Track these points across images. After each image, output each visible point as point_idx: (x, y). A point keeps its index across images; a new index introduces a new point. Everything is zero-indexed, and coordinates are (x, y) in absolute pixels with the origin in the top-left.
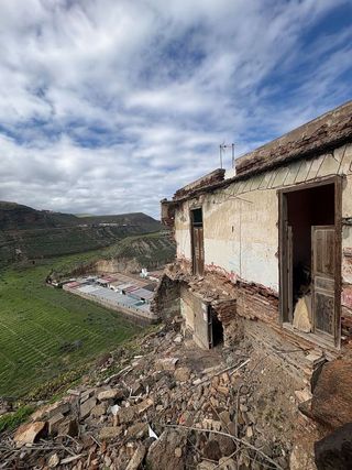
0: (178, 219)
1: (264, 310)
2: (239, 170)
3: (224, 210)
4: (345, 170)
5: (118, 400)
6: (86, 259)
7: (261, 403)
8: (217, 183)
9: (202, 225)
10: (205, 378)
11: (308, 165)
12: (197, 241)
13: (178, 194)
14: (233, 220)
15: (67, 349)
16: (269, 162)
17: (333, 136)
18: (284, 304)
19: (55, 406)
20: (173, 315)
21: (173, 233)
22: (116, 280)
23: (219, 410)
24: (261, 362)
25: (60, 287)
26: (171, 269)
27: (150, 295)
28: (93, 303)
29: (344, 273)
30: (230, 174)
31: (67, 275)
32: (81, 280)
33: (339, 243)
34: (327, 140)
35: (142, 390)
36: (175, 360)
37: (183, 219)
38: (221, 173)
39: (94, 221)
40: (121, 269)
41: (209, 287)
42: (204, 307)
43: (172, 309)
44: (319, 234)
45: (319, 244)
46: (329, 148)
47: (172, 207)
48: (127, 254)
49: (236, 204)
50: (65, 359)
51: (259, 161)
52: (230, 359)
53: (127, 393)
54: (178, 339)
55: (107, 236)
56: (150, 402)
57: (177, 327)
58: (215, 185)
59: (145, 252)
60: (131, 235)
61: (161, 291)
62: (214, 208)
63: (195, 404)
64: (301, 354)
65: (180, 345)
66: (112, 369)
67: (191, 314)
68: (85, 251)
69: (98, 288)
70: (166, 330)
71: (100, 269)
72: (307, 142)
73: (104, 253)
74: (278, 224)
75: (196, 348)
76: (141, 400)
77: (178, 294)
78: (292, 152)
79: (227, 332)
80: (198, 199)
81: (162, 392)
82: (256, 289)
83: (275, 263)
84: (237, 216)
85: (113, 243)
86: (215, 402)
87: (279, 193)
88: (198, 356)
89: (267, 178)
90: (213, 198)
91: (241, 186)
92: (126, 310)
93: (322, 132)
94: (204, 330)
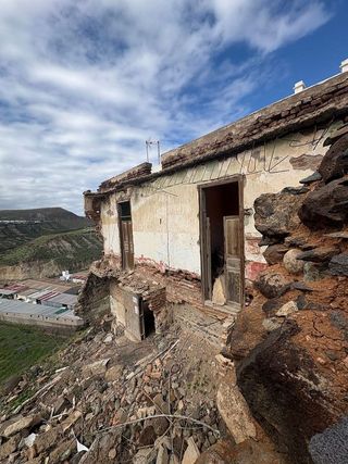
0: (104, 213)
1: (189, 292)
2: (165, 165)
3: (152, 203)
4: (244, 171)
5: (34, 428)
7: (189, 376)
8: (144, 176)
9: (130, 219)
10: (138, 370)
11: (220, 164)
12: (125, 234)
13: (104, 185)
14: (161, 212)
16: (191, 160)
17: (237, 143)
18: (204, 285)
20: (102, 315)
21: (99, 228)
22: (27, 288)
23: (152, 396)
24: (188, 340)
26: (98, 266)
27: (73, 300)
29: (246, 253)
30: (157, 169)
33: (242, 229)
34: (233, 146)
35: (67, 404)
36: (106, 361)
37: (110, 213)
38: (147, 167)
41: (140, 279)
42: (135, 300)
43: (100, 310)
44: (229, 222)
45: (229, 231)
46: (234, 153)
47: (97, 200)
48: (42, 256)
49: (162, 198)
51: (182, 158)
52: (161, 345)
53: (47, 416)
54: (109, 339)
56: (78, 414)
57: (107, 327)
58: (142, 178)
59: (66, 252)
60: (46, 233)
61: (88, 290)
62: (142, 201)
63: (129, 398)
64: (218, 325)
65: (110, 345)
67: (121, 311)
70: (94, 333)
74: (199, 215)
75: (128, 343)
76: (66, 417)
77: (107, 292)
78: (208, 153)
79: (158, 319)
80: (125, 191)
81: (91, 400)
82: (182, 275)
83: (197, 249)
84: (164, 209)
86: (148, 389)
87: (199, 187)
88: (130, 349)
89: (190, 174)
90: (140, 191)
91: (166, 180)
92: (43, 322)
93: (230, 139)
94: (136, 322)
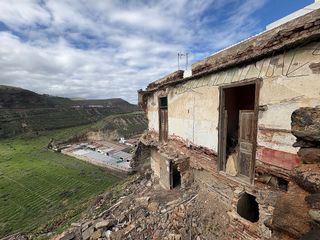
0: (149, 103)
1: (207, 163)
2: (194, 72)
3: (183, 98)
4: (263, 75)
5: (109, 227)
6: (80, 131)
7: (205, 221)
8: (179, 80)
9: (166, 108)
10: (169, 208)
11: (240, 71)
12: (163, 119)
13: (150, 86)
14: (189, 105)
15: (65, 195)
16: (215, 68)
17: (257, 53)
18: (220, 160)
19: (63, 235)
20: (145, 168)
21: (146, 113)
22: (102, 146)
23: (179, 227)
24: (205, 196)
25: (59, 151)
26: (145, 138)
27: (130, 156)
28: (85, 162)
29: (258, 140)
30: (188, 74)
31: (65, 143)
32: (75, 146)
33: (256, 121)
34: (253, 55)
35: (126, 219)
36: (149, 198)
37: (153, 104)
38: (181, 73)
39: (85, 104)
40: (106, 138)
41: (171, 149)
42: (167, 163)
43: (145, 165)
44: (244, 115)
45: (244, 122)
46: (253, 61)
47: (145, 96)
48: (110, 128)
49: (191, 95)
50: (65, 202)
51: (208, 66)
52: (185, 195)
53: (116, 222)
54: (149, 184)
55: (95, 114)
56: (133, 226)
57: (149, 177)
58: (177, 81)
59: (123, 126)
60: (113, 114)
61: (138, 153)
62: (176, 97)
63: (163, 225)
64: (230, 190)
65: (150, 189)
66: (103, 207)
67: (158, 167)
68: (78, 125)
69: (89, 151)
70: (141, 179)
71: (90, 138)
72: (240, 56)
73: (93, 127)
74: (219, 109)
75: (161, 189)
76: (126, 226)
77: (149, 155)
78: (230, 62)
79: (183, 178)
80: (165, 90)
81: (140, 219)
82: (206, 152)
83: (216, 133)
84: (192, 102)
85: (100, 119)
86: (176, 223)
87: (220, 88)
88: (164, 194)
89: (213, 78)
90: (175, 90)
91: (195, 83)
92: (109, 166)
93: (250, 50)
94: (167, 177)
